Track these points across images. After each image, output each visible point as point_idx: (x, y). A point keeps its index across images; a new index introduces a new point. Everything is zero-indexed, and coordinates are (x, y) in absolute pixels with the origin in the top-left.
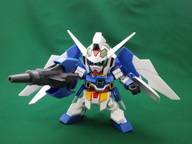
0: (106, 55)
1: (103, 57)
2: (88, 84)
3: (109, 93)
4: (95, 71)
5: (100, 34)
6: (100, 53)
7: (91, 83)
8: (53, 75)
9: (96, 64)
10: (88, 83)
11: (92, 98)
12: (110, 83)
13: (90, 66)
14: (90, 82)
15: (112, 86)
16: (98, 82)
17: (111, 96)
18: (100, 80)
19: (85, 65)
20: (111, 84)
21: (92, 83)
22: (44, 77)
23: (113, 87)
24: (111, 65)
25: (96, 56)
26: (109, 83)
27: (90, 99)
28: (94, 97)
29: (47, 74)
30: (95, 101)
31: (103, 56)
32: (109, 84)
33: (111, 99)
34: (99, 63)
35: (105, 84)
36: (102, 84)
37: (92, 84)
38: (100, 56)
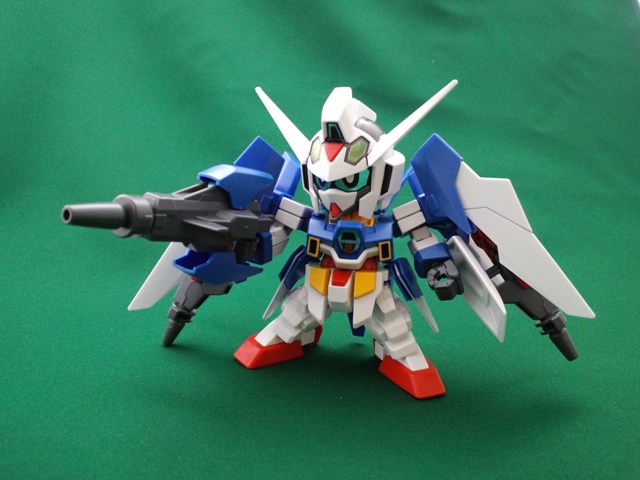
0: (366, 156)
1: (355, 164)
2: (313, 243)
3: (382, 275)
4: (334, 205)
5: (348, 91)
6: (344, 149)
7: (321, 242)
8: (194, 214)
9: (333, 185)
10: (312, 241)
11: (330, 285)
12: (380, 244)
13: (320, 191)
14: (318, 240)
15: (385, 253)
16: (342, 239)
17: (387, 283)
18: (349, 235)
19: (308, 189)
20: (383, 246)
21: (323, 241)
22: (165, 215)
23: (390, 258)
24: (384, 189)
25: (332, 160)
26: (375, 244)
27: (322, 290)
28: (334, 284)
29: (176, 208)
30: (339, 294)
31: (356, 160)
32: (377, 245)
33: (388, 290)
34: (344, 180)
35: (364, 246)
36: (354, 245)
37: (324, 246)
38: (346, 160)
